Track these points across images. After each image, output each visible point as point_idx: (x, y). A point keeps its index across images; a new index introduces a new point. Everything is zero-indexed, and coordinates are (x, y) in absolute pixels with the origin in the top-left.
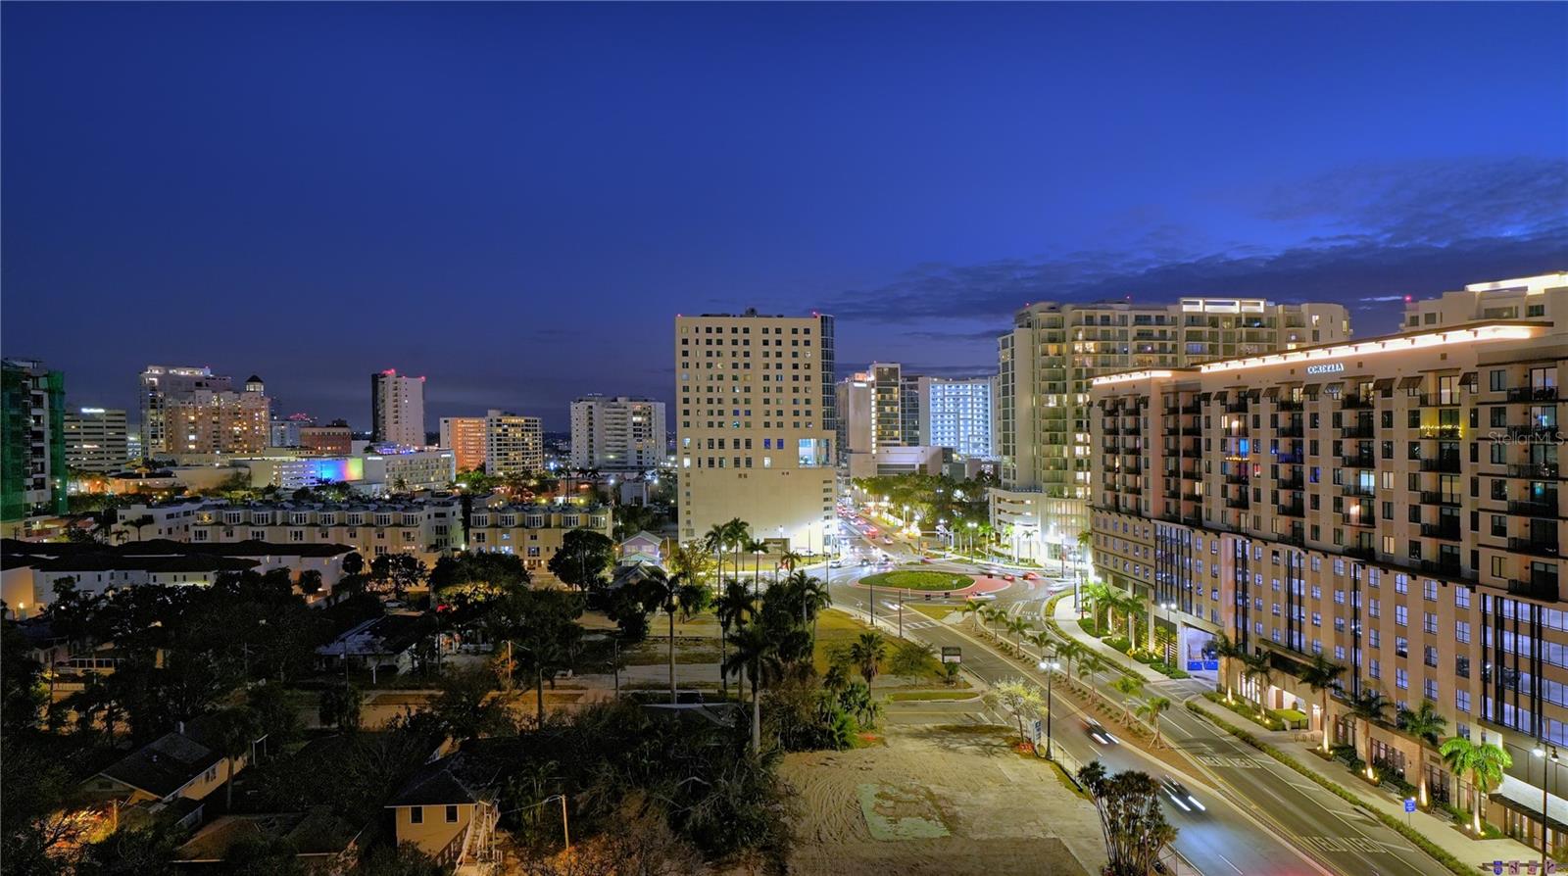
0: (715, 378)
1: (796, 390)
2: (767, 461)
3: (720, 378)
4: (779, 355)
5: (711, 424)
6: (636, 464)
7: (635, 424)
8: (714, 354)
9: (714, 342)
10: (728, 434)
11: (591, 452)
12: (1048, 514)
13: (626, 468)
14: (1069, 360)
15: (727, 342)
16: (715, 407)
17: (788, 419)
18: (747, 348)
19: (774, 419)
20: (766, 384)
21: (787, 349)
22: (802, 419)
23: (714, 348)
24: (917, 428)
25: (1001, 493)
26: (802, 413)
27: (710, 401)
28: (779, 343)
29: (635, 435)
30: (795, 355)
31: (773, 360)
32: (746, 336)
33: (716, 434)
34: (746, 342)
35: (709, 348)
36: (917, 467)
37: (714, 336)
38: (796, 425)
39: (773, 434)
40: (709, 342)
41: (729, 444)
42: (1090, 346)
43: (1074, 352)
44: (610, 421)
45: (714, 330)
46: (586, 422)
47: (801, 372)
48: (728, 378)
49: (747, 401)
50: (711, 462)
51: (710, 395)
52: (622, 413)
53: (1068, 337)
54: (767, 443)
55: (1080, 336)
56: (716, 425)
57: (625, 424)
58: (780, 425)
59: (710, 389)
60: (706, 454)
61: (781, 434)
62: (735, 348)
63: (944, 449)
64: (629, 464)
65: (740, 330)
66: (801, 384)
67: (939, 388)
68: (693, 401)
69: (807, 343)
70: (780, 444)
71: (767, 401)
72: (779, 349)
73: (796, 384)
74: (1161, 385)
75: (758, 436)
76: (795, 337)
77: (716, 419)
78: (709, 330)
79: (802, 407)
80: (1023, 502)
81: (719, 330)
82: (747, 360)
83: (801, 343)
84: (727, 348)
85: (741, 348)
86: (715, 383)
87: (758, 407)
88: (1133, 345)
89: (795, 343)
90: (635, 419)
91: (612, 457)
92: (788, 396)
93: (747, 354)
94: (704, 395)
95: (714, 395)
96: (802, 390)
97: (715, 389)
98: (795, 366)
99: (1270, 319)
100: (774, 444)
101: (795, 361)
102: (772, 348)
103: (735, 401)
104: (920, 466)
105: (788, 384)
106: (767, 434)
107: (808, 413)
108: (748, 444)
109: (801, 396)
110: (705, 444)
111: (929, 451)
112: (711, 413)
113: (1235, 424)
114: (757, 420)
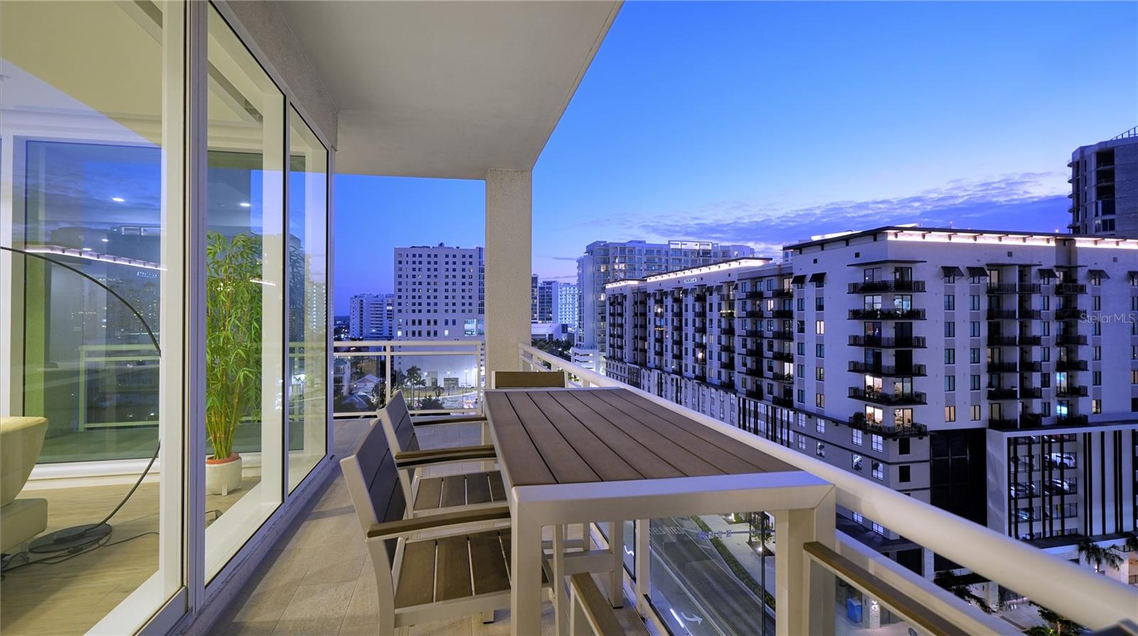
0: (417, 283)
1: (463, 291)
2: (446, 332)
3: (420, 283)
4: (454, 270)
5: (414, 311)
6: (388, 335)
7: (388, 311)
8: (417, 269)
9: (417, 263)
10: (424, 317)
11: (362, 328)
12: (599, 362)
13: (382, 337)
14: (611, 274)
15: (425, 263)
16: (417, 301)
17: (459, 308)
18: (436, 266)
19: (450, 308)
20: (447, 287)
21: (459, 266)
22: (467, 308)
23: (417, 266)
24: (551, 313)
25: (577, 350)
26: (467, 304)
27: (414, 297)
28: (454, 263)
29: (388, 318)
30: (464, 270)
31: (451, 273)
32: (436, 259)
33: (417, 317)
34: (436, 263)
35: (414, 266)
36: (547, 335)
37: (417, 259)
38: (463, 311)
39: (450, 317)
40: (414, 263)
41: (424, 322)
42: (622, 266)
43: (614, 269)
44: (373, 309)
45: (417, 256)
46: (358, 309)
47: (467, 280)
48: (424, 284)
49: (435, 297)
50: (414, 333)
51: (414, 294)
52: (381, 304)
53: (611, 261)
54: (447, 323)
55: (617, 261)
56: (417, 311)
57: (382, 311)
58: (454, 311)
59: (414, 290)
60: (411, 328)
61: (454, 316)
62: (429, 266)
63: (563, 325)
64: (384, 335)
65: (433, 256)
66: (467, 287)
67: (564, 289)
68: (404, 297)
69: (471, 263)
70: (454, 322)
71: (447, 297)
72: (454, 267)
73: (464, 287)
74: (632, 288)
75: (441, 318)
76: (464, 260)
77: (417, 308)
78: (414, 256)
79: (467, 301)
80: (588, 355)
81: (420, 256)
82: (436, 273)
83: (467, 263)
84: (425, 266)
85: (432, 266)
86: (417, 287)
87: (441, 301)
88: (645, 266)
89: (464, 263)
90: (388, 308)
91: (374, 331)
92: (459, 294)
93: (436, 270)
94: (411, 294)
95: (416, 294)
96: (467, 290)
97: (417, 290)
98: (464, 277)
99: (715, 253)
100: (450, 322)
101: (464, 273)
102: (451, 266)
103: (429, 297)
104: (549, 335)
105: (459, 287)
106: (447, 316)
107: (470, 304)
108: (435, 322)
109: (467, 294)
110: (410, 322)
111: (555, 326)
112: (414, 304)
113: (659, 310)
114: (441, 307)
